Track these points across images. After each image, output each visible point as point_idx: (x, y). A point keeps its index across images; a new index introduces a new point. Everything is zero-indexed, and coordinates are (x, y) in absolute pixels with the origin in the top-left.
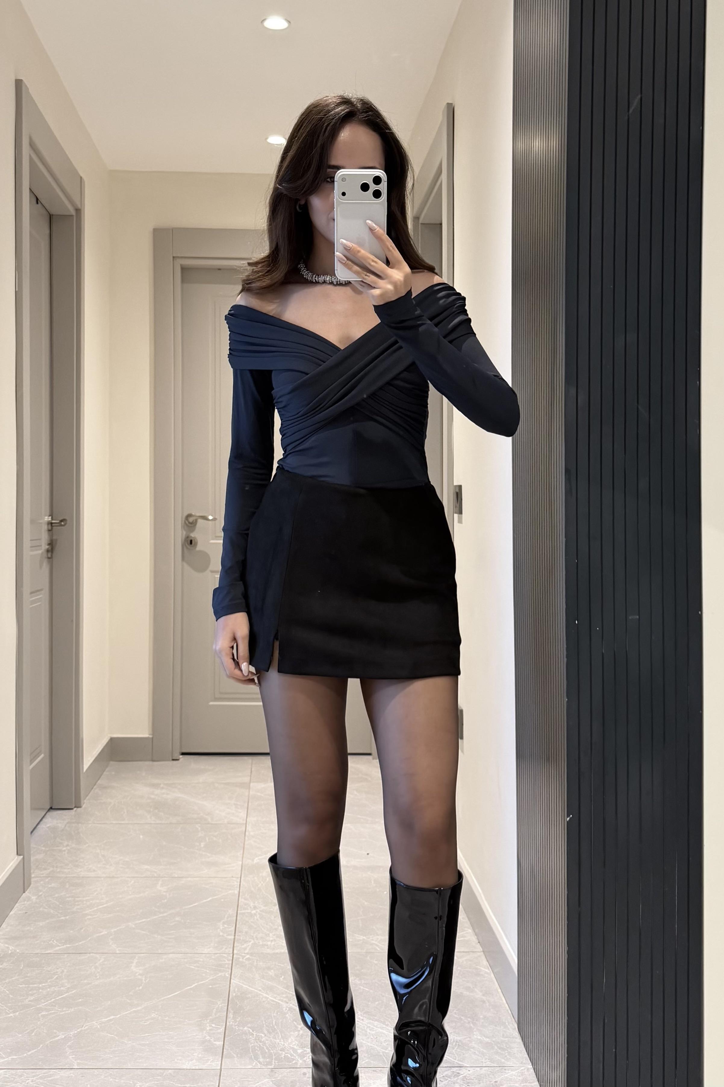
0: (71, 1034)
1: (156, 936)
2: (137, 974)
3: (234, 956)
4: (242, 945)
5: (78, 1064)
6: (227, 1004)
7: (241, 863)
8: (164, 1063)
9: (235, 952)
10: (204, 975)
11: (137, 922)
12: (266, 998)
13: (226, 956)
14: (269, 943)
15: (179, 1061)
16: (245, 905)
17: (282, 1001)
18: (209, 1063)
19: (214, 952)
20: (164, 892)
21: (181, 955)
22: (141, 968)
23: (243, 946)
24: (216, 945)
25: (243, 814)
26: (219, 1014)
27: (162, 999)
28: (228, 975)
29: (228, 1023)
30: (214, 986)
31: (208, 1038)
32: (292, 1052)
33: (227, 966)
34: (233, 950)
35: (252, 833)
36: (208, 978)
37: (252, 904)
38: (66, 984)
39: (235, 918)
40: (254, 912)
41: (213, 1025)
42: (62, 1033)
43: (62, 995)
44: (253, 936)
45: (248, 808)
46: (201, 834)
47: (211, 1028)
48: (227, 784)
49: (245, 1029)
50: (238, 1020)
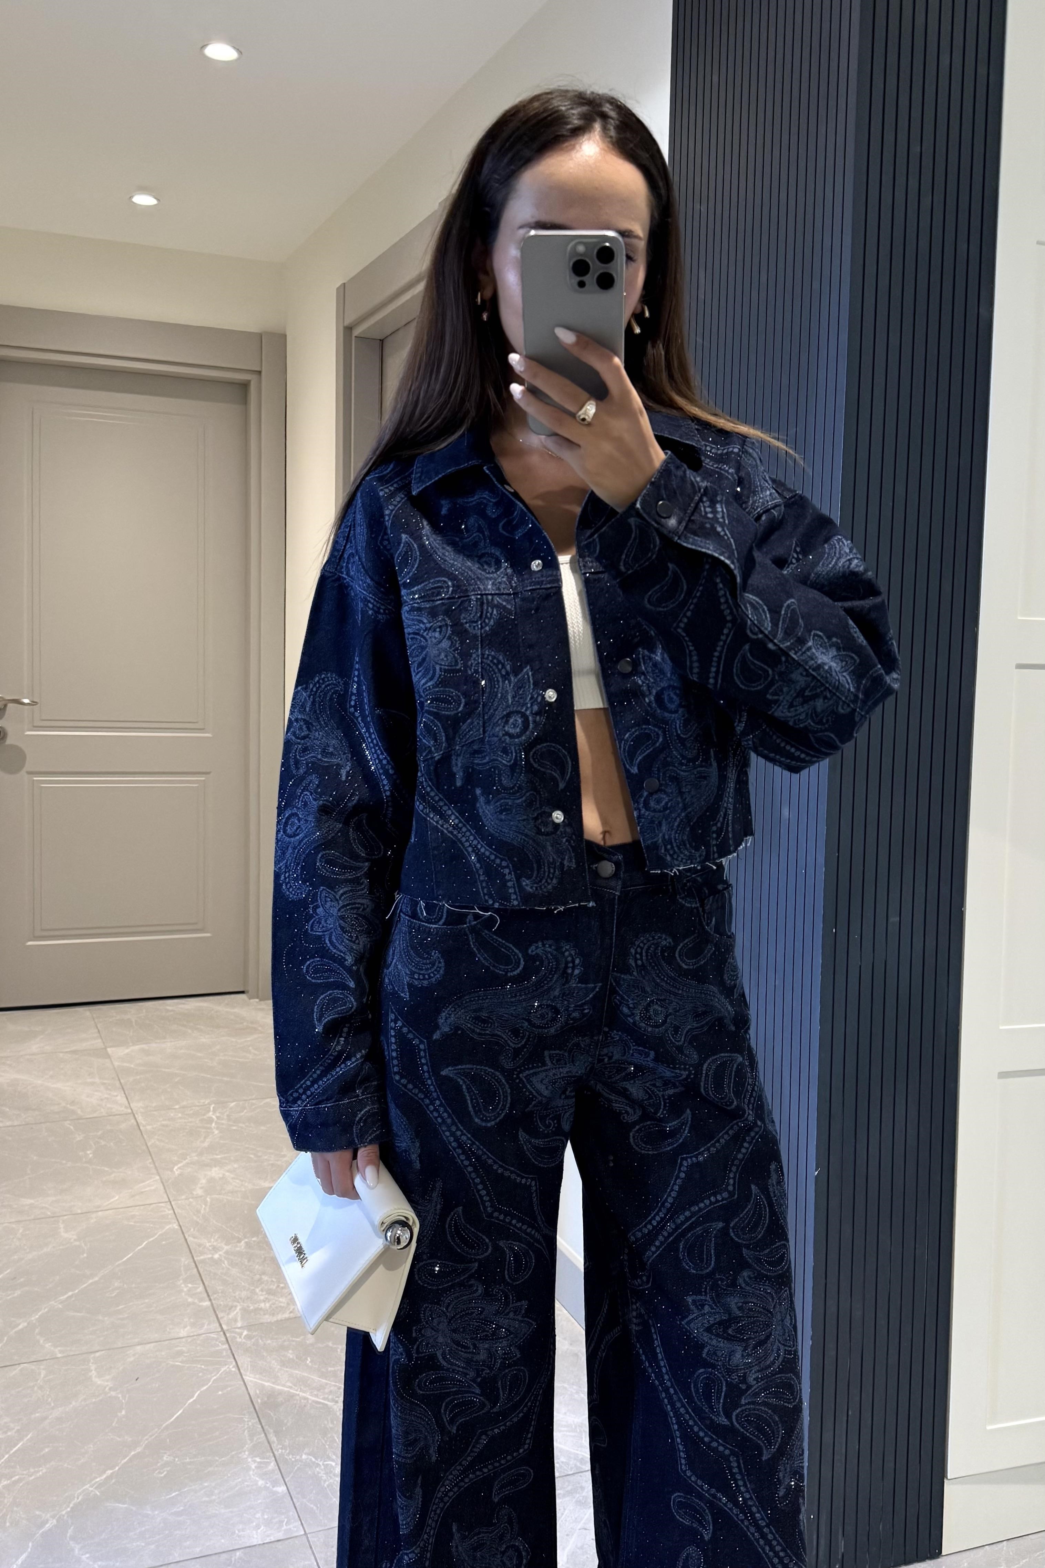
0: (64, 1516)
1: (100, 1318)
2: (107, 1388)
3: (228, 1335)
4: (228, 1314)
6: (257, 1420)
7: (158, 1177)
8: (223, 1541)
9: (225, 1327)
10: (200, 1374)
11: (62, 1298)
12: (306, 1399)
13: (215, 1336)
14: (262, 1305)
15: (241, 1533)
16: (200, 1245)
17: (329, 1401)
18: (285, 1527)
19: (195, 1334)
20: (75, 1240)
21: (152, 1345)
22: (108, 1377)
23: (230, 1317)
24: (192, 1320)
25: (120, 1097)
26: (255, 1438)
27: (164, 1425)
28: (234, 1369)
29: (275, 1453)
30: (225, 1391)
31: (260, 1483)
33: (224, 1354)
34: (221, 1325)
35: (149, 1127)
36: (211, 1378)
37: (208, 1245)
38: (12, 1425)
39: (194, 1270)
40: (216, 1256)
41: (258, 1460)
42: (49, 1515)
43: (15, 1447)
44: (235, 1297)
45: (123, 1089)
46: (79, 1137)
47: (256, 1464)
48: (74, 1052)
49: (304, 1457)
50: (287, 1443)
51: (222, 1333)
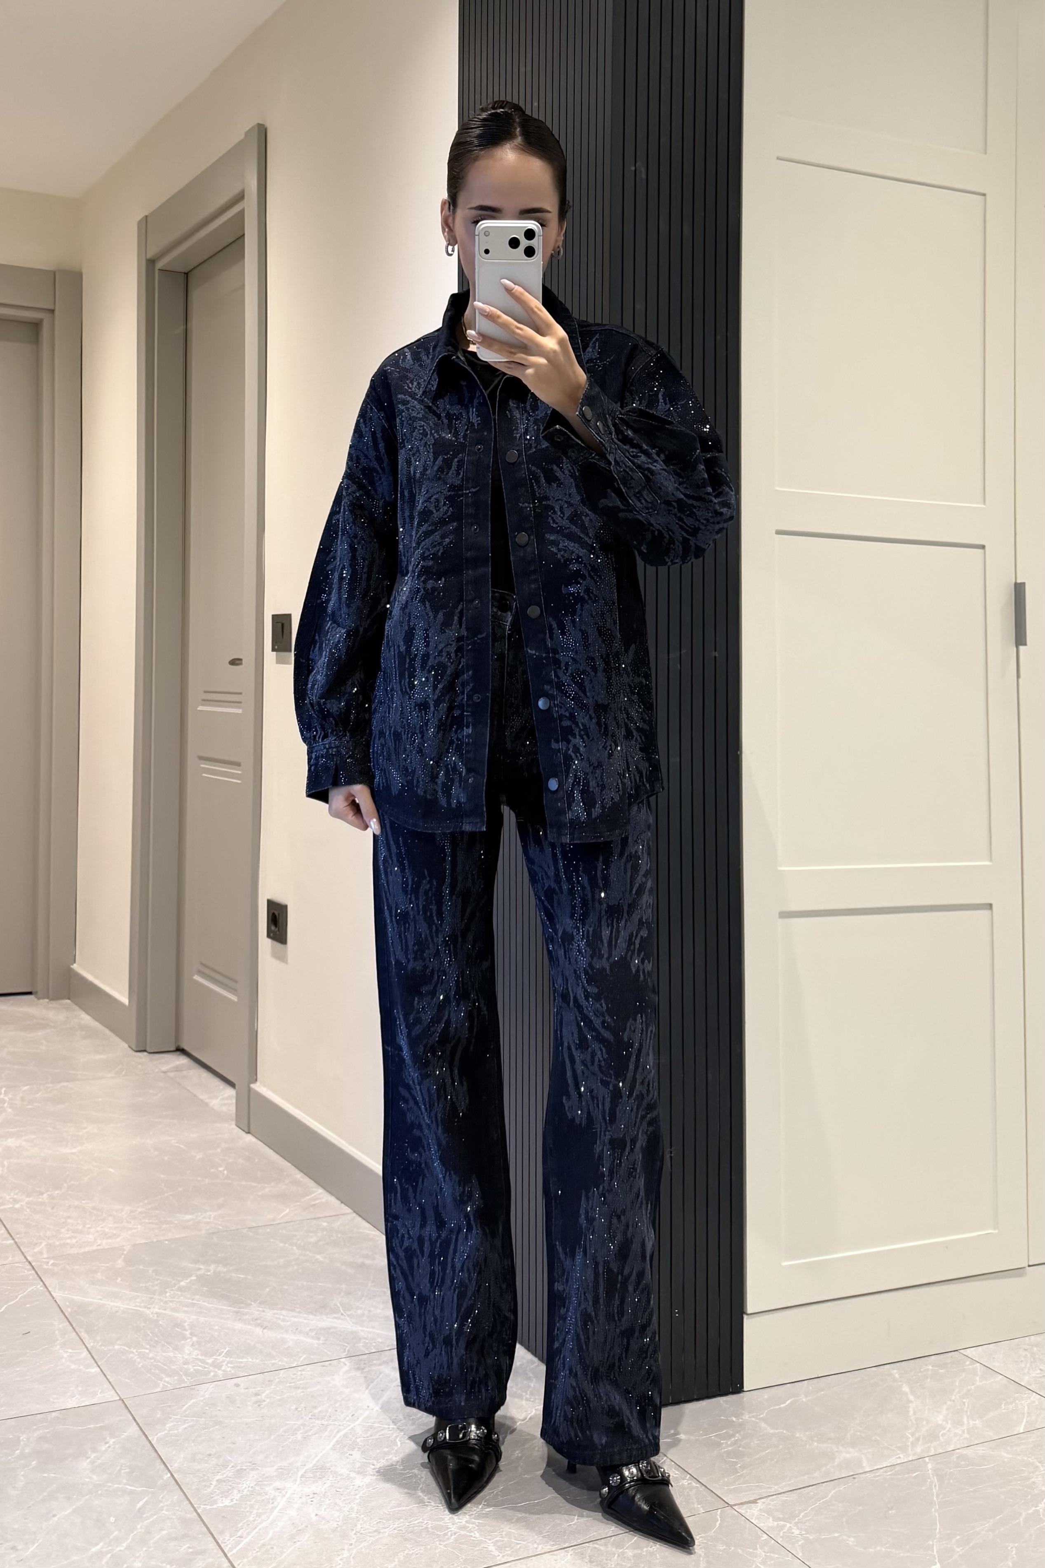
3: (34, 1265)
4: (34, 1249)
6: (68, 1324)
8: (38, 1406)
9: (30, 1258)
12: (117, 1307)
13: (19, 1265)
14: (68, 1241)
15: (55, 1401)
17: (140, 1307)
18: (99, 1395)
23: (36, 1250)
26: (66, 1336)
28: (40, 1287)
29: (87, 1345)
30: (34, 1304)
31: (73, 1367)
32: (200, 1364)
33: (31, 1277)
34: (25, 1257)
36: (17, 1297)
40: (17, 1206)
41: (70, 1351)
44: (39, 1236)
47: (68, 1354)
49: (116, 1347)
50: (98, 1338)
51: (27, 1263)
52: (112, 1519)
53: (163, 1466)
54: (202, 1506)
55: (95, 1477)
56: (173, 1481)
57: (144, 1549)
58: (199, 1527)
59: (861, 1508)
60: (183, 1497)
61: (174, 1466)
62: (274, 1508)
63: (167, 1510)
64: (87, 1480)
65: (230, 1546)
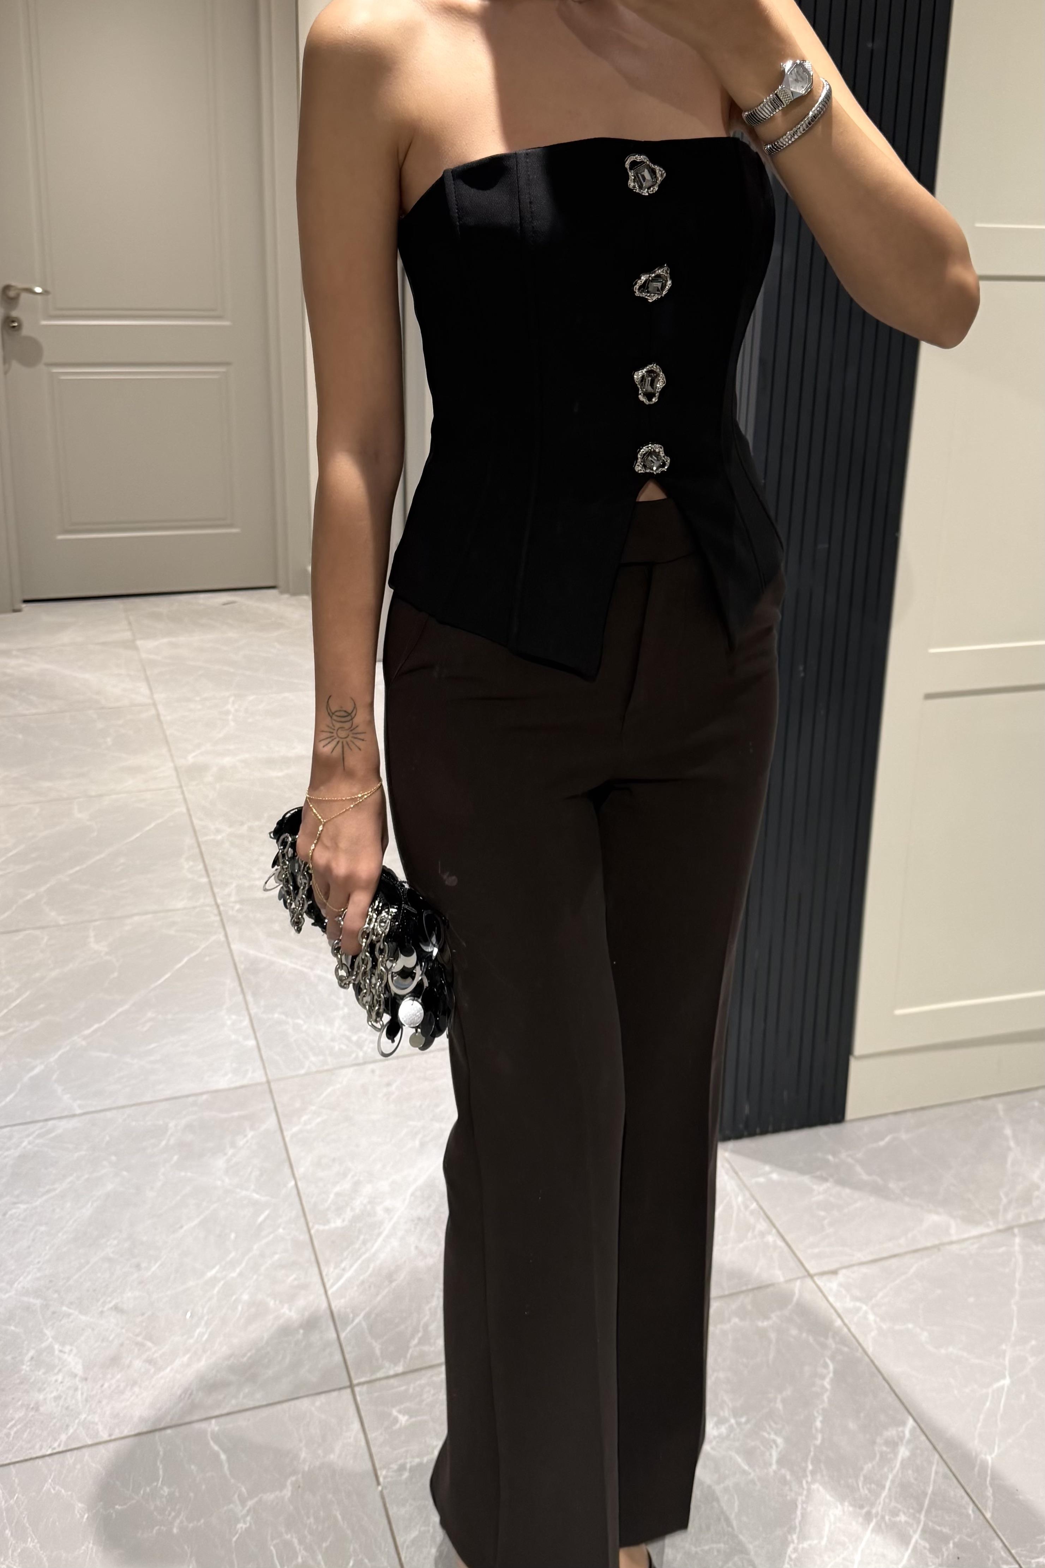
0: (51, 1062)
1: (103, 890)
2: (102, 955)
3: (221, 908)
4: (223, 890)
5: (80, 1106)
6: (238, 984)
7: (171, 765)
8: (190, 1086)
9: (219, 901)
10: (191, 943)
11: (71, 872)
13: (208, 908)
15: (210, 1079)
16: (203, 828)
18: (250, 1075)
19: (191, 906)
20: (87, 820)
21: (150, 916)
22: (103, 943)
23: (225, 892)
24: (189, 894)
25: (143, 688)
26: (234, 999)
27: (153, 986)
28: (222, 938)
29: (250, 1012)
30: (212, 957)
31: (233, 1037)
33: (216, 924)
34: (215, 899)
35: (169, 718)
36: (200, 946)
37: (212, 827)
38: (12, 984)
39: (197, 850)
40: (219, 838)
41: (234, 1017)
42: (39, 1062)
43: (14, 1002)
44: (232, 875)
45: (147, 679)
46: (100, 725)
47: (232, 1021)
48: (104, 644)
49: (276, 1015)
50: (262, 1004)
51: (215, 907)
52: (233, 1236)
53: (288, 1171)
54: (317, 1227)
55: (227, 1180)
56: (295, 1192)
57: (255, 1277)
58: (308, 1253)
59: (939, 1291)
60: (301, 1213)
61: (300, 1171)
62: (379, 1234)
63: (284, 1229)
64: (219, 1183)
65: (331, 1281)
